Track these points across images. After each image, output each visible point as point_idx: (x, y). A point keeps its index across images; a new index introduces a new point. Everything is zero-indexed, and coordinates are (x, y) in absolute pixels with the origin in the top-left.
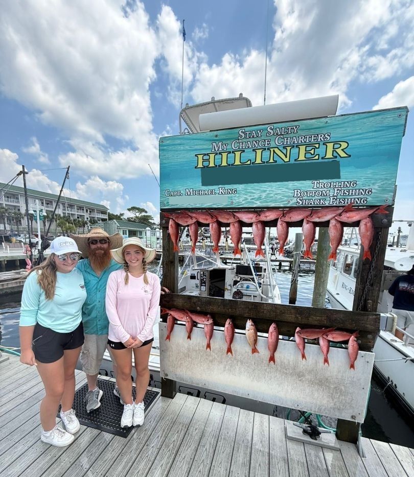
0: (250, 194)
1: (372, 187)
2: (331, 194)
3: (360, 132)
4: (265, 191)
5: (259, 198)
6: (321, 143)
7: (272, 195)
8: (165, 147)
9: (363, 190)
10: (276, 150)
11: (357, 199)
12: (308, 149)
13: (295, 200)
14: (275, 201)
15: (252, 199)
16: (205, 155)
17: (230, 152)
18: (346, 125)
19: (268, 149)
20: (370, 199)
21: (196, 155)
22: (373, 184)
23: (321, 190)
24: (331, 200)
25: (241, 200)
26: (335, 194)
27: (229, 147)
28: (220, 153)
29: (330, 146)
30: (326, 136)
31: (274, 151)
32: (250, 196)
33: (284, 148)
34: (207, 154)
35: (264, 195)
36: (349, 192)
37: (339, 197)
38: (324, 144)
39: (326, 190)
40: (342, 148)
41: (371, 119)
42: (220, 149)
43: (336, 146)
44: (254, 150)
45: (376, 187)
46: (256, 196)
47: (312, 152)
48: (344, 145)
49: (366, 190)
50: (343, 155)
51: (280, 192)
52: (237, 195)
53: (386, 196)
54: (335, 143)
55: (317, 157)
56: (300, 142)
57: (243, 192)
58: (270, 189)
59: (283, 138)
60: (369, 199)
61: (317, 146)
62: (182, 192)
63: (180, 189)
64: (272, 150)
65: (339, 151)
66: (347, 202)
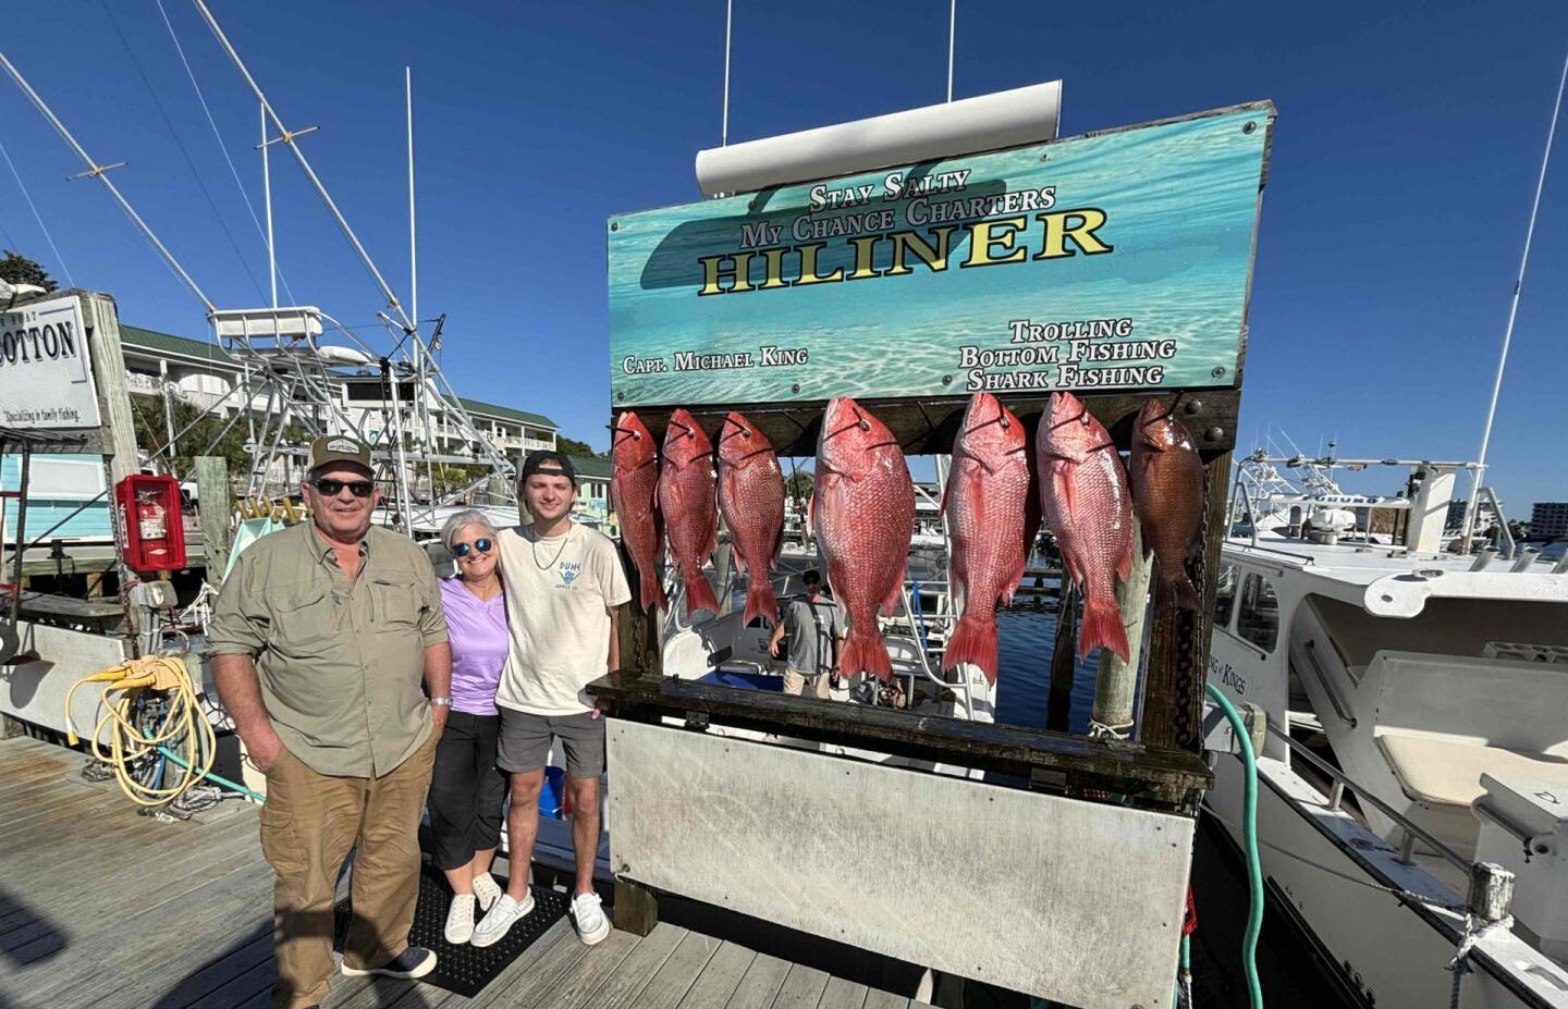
0: (841, 363)
1: (1174, 334)
2: (1063, 357)
3: (1137, 179)
4: (882, 353)
5: (867, 374)
6: (1032, 216)
7: (901, 364)
8: (622, 242)
9: (1150, 344)
10: (910, 238)
11: (1133, 371)
12: (997, 232)
13: (961, 378)
14: (911, 381)
15: (849, 377)
16: (723, 258)
17: (787, 249)
18: (1097, 162)
19: (889, 236)
20: (1172, 369)
21: (701, 261)
22: (1179, 326)
23: (1034, 345)
24: (1064, 375)
25: (819, 379)
26: (1074, 358)
27: (785, 234)
28: (762, 253)
29: (1056, 223)
30: (1044, 195)
31: (904, 241)
32: (844, 369)
33: (931, 231)
34: (730, 257)
35: (880, 363)
36: (1111, 349)
37: (1084, 364)
38: (1038, 218)
39: (1048, 345)
40: (1088, 227)
41: (1169, 141)
42: (763, 242)
43: (1072, 222)
44: (850, 242)
45: (1188, 336)
46: (859, 368)
47: (1007, 240)
48: (1094, 219)
49: (1159, 344)
50: (1091, 245)
51: (922, 354)
52: (808, 366)
53: (1217, 359)
54: (1069, 213)
55: (1020, 255)
56: (973, 214)
57: (824, 358)
58: (894, 347)
60: (1169, 369)
61: (1020, 223)
62: (666, 361)
63: (662, 354)
64: (898, 238)
65: (1080, 235)
66: (1108, 380)
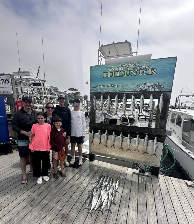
0: (122, 87)
1: (164, 85)
2: (150, 87)
3: (160, 65)
4: (127, 86)
5: (126, 88)
6: (147, 69)
7: (130, 87)
8: (92, 70)
9: (161, 86)
10: (132, 71)
11: (159, 89)
12: (143, 71)
13: (138, 89)
14: (131, 89)
15: (123, 89)
16: (107, 73)
17: (115, 72)
18: (156, 63)
20: (164, 89)
21: (103, 73)
22: (165, 84)
23: (147, 85)
24: (150, 89)
25: (119, 89)
26: (152, 87)
28: (112, 72)
29: (150, 70)
30: (149, 67)
32: (122, 88)
33: (134, 70)
34: (108, 73)
35: (127, 87)
36: (156, 86)
37: (153, 88)
38: (148, 69)
39: (149, 86)
40: (154, 71)
41: (164, 61)
42: (112, 71)
43: (152, 70)
44: (124, 71)
45: (166, 85)
46: (124, 88)
47: (144, 72)
48: (155, 70)
49: (162, 86)
50: (155, 73)
51: (133, 86)
52: (118, 87)
53: (169, 88)
54: (152, 69)
55: (146, 74)
56: (140, 68)
57: (120, 86)
58: (129, 85)
59: (134, 67)
60: (163, 89)
61: (146, 70)
62: (98, 86)
63: (98, 85)
64: (130, 71)
65: (153, 72)
66: (156, 90)
